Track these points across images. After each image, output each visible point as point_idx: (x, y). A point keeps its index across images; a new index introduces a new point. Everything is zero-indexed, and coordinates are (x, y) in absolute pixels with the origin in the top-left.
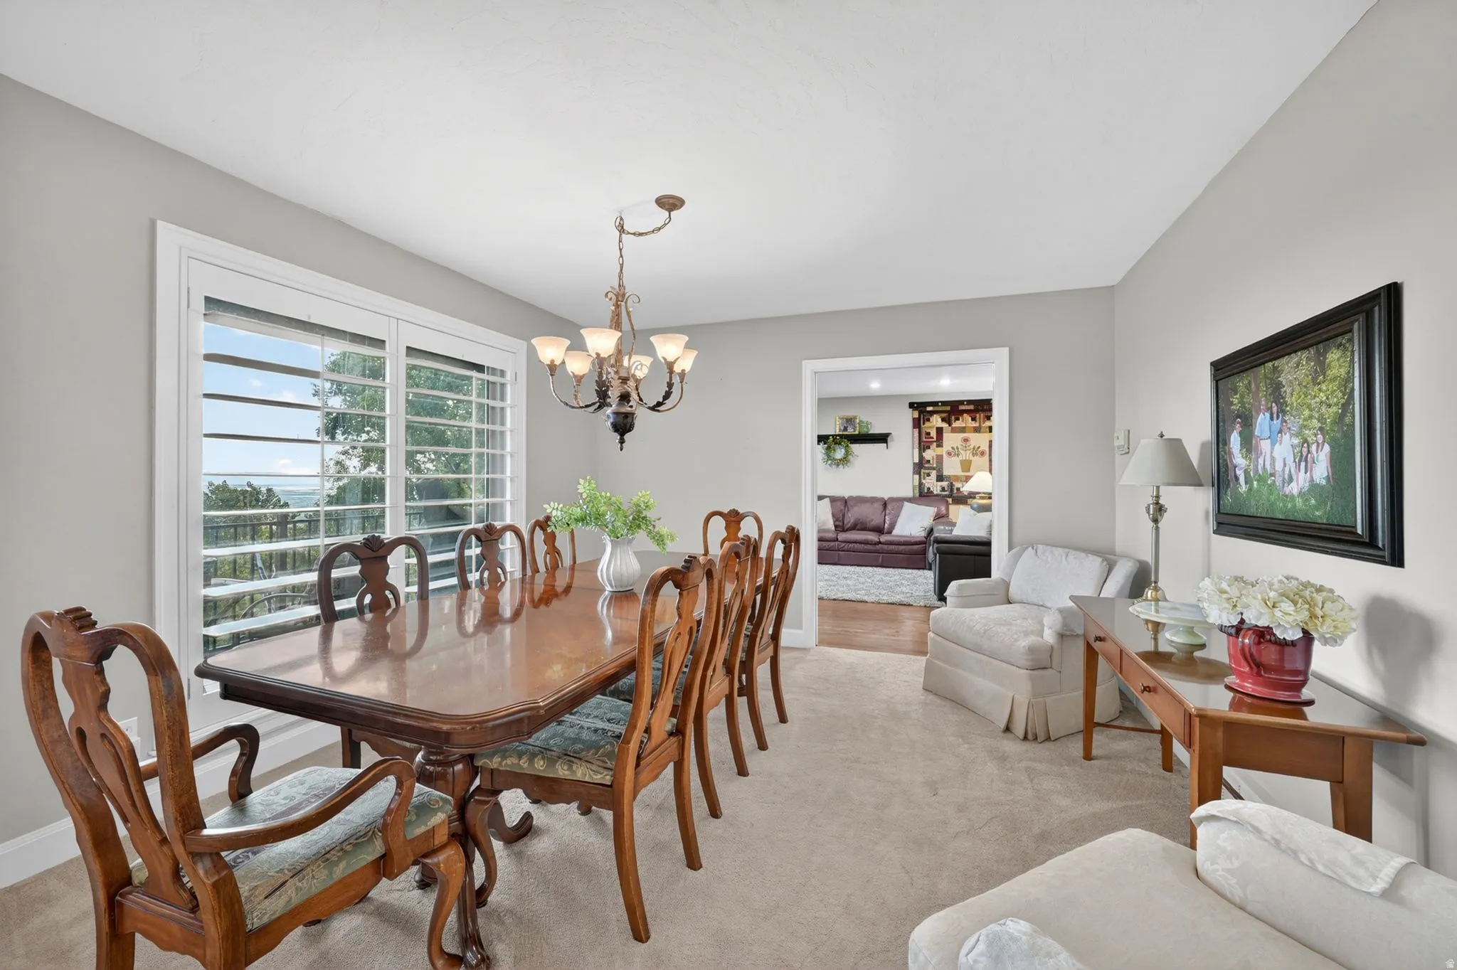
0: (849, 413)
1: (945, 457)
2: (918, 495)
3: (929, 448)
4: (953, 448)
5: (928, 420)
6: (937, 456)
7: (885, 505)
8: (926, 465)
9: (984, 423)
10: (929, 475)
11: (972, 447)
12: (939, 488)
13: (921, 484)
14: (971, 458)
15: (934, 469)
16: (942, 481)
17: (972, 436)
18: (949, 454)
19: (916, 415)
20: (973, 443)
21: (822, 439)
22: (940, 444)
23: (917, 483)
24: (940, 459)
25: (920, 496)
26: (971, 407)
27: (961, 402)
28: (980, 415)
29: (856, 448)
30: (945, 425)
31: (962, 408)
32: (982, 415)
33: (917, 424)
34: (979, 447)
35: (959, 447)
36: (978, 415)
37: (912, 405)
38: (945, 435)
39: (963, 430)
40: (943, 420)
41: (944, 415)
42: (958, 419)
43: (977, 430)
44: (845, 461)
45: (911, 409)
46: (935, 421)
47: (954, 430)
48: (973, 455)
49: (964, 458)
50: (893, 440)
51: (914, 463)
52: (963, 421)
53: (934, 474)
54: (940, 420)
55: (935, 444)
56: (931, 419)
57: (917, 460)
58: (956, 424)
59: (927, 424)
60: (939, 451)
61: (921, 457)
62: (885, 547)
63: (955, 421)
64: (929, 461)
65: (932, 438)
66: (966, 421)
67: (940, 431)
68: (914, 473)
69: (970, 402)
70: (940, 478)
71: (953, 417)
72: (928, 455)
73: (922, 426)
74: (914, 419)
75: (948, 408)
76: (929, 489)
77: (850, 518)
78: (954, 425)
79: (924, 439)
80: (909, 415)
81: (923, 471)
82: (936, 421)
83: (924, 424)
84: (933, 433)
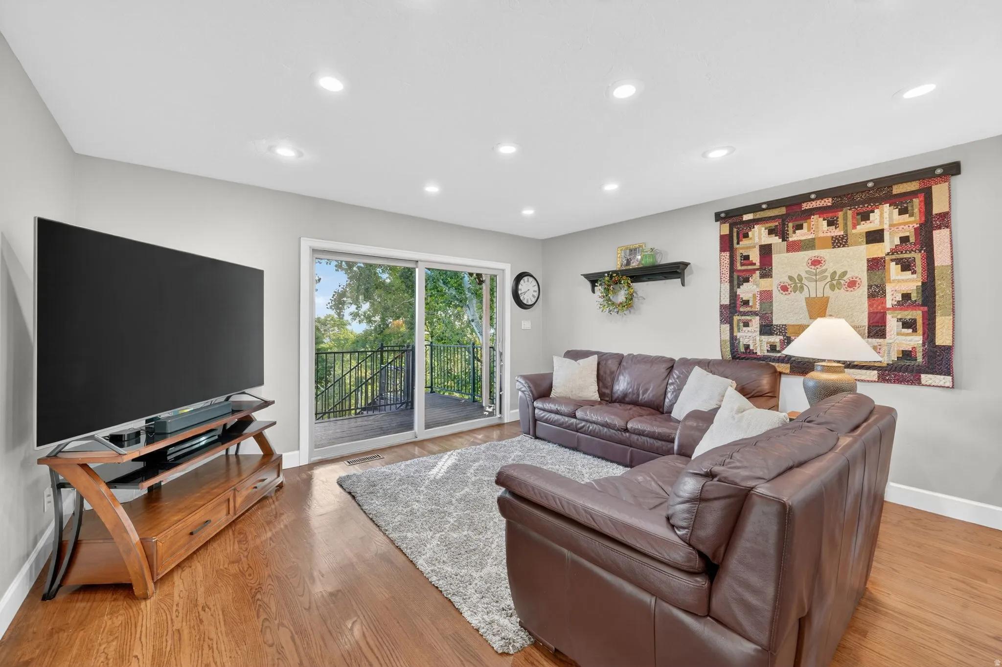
0: (632, 241)
1: (777, 296)
2: (728, 356)
3: (747, 280)
4: (791, 278)
5: (746, 236)
6: (762, 293)
7: (671, 368)
8: (742, 309)
9: (854, 227)
10: (746, 324)
11: (828, 274)
12: (766, 347)
13: (733, 339)
14: (828, 292)
15: (755, 314)
16: (771, 334)
17: (827, 254)
18: (784, 289)
19: (726, 229)
20: (830, 266)
21: (594, 280)
22: (766, 270)
23: (727, 337)
24: (766, 297)
25: (734, 357)
26: (828, 202)
27: (806, 197)
28: (846, 213)
29: (643, 288)
30: (775, 240)
31: (806, 206)
32: (850, 213)
33: (727, 244)
34: (845, 273)
35: (804, 275)
36: (840, 214)
37: (718, 217)
38: (776, 258)
39: (809, 245)
40: (771, 232)
41: (773, 224)
42: (800, 227)
43: (840, 242)
44: (629, 304)
45: (719, 223)
46: (756, 234)
47: (794, 247)
48: (832, 288)
49: (813, 295)
50: (691, 273)
51: (721, 306)
52: (809, 229)
53: (756, 322)
54: (764, 232)
55: (758, 272)
56: (750, 233)
57: (726, 301)
58: (797, 236)
59: (744, 242)
60: (765, 284)
61: (733, 296)
62: (635, 437)
63: (794, 232)
64: (746, 303)
65: (755, 264)
66: (818, 227)
67: (766, 251)
68: (722, 322)
69: (821, 194)
70: (767, 329)
71: (791, 225)
72: (746, 291)
73: (736, 246)
74: (722, 237)
75: (783, 211)
76: (747, 347)
77: (622, 385)
78: (793, 238)
79: (739, 268)
80: (715, 231)
81: (736, 318)
82: (760, 235)
83: (738, 243)
84: (755, 257)
